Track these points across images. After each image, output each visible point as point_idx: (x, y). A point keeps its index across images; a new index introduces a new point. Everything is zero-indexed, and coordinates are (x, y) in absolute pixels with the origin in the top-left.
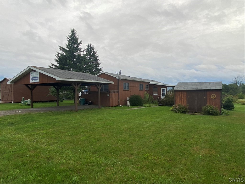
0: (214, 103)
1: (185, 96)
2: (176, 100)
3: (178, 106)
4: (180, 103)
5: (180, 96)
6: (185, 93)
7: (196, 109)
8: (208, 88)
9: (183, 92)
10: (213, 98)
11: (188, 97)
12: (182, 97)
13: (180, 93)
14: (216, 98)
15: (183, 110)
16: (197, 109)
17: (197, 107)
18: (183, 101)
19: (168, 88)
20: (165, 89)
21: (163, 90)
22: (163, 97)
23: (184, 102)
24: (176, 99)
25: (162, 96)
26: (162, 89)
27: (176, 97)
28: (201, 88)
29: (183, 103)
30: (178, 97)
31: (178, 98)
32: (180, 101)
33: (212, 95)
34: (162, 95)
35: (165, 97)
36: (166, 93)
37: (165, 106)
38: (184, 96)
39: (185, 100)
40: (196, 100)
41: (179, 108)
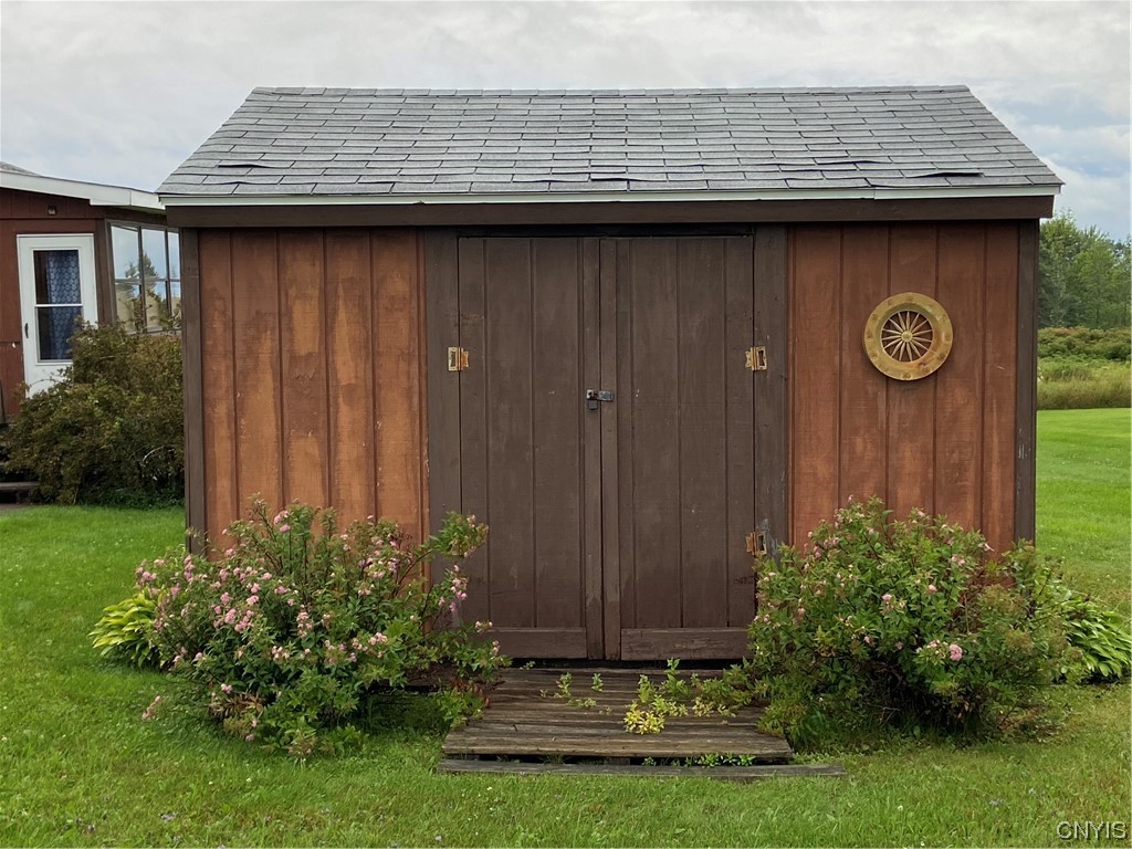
0: (909, 457)
1: (398, 331)
2: (221, 432)
3: (256, 576)
4: (308, 490)
5: (305, 337)
6: (397, 275)
7: (593, 594)
8: (814, 181)
9: (348, 264)
10: (909, 371)
11: (456, 358)
12: (347, 368)
13: (304, 267)
14: (948, 364)
15: (375, 673)
16: (613, 597)
17: (613, 561)
18: (349, 450)
19: (123, 239)
20: (83, 244)
21: (52, 267)
22: (42, 376)
23: (374, 454)
24: (221, 410)
25: (47, 352)
26: (28, 246)
27: (219, 367)
28: (695, 179)
29: (353, 488)
30: (267, 346)
31: (263, 397)
32: (306, 448)
33: (882, 310)
34: (31, 345)
35: (81, 375)
36: (90, 315)
37: (81, 500)
38: (370, 349)
39: (397, 433)
40: (608, 412)
41: (284, 625)
